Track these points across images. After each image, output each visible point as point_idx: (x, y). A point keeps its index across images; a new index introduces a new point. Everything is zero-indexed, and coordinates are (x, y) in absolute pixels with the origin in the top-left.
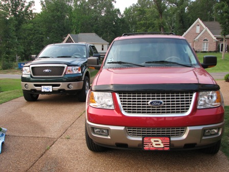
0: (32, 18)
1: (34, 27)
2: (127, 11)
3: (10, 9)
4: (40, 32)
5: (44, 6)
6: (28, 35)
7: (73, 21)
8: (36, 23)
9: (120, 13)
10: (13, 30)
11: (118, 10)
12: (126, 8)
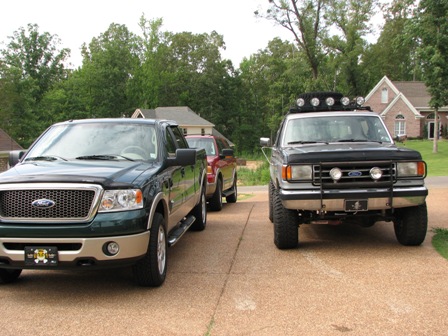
0: (63, 79)
1: (68, 97)
4: (80, 106)
8: (70, 89)
9: (233, 68)
11: (229, 62)
12: (245, 60)
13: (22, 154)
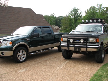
0: (82, 18)
3: (73, 15)
5: (86, 13)
10: (73, 23)
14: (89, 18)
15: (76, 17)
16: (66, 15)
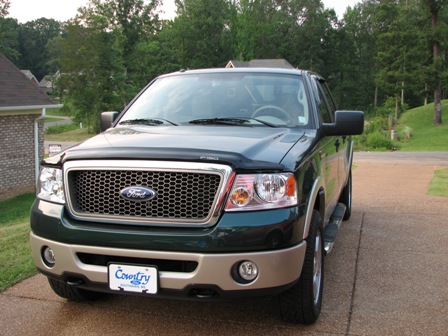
0: (157, 30)
1: (161, 48)
2: (351, 15)
3: (115, 13)
4: (172, 58)
5: (181, 6)
6: (149, 65)
7: (239, 34)
8: (164, 41)
9: (336, 18)
10: (119, 54)
11: (332, 13)
12: (349, 9)
13: (115, 116)
14: (198, 30)
15: (131, 26)
16: (80, 10)
